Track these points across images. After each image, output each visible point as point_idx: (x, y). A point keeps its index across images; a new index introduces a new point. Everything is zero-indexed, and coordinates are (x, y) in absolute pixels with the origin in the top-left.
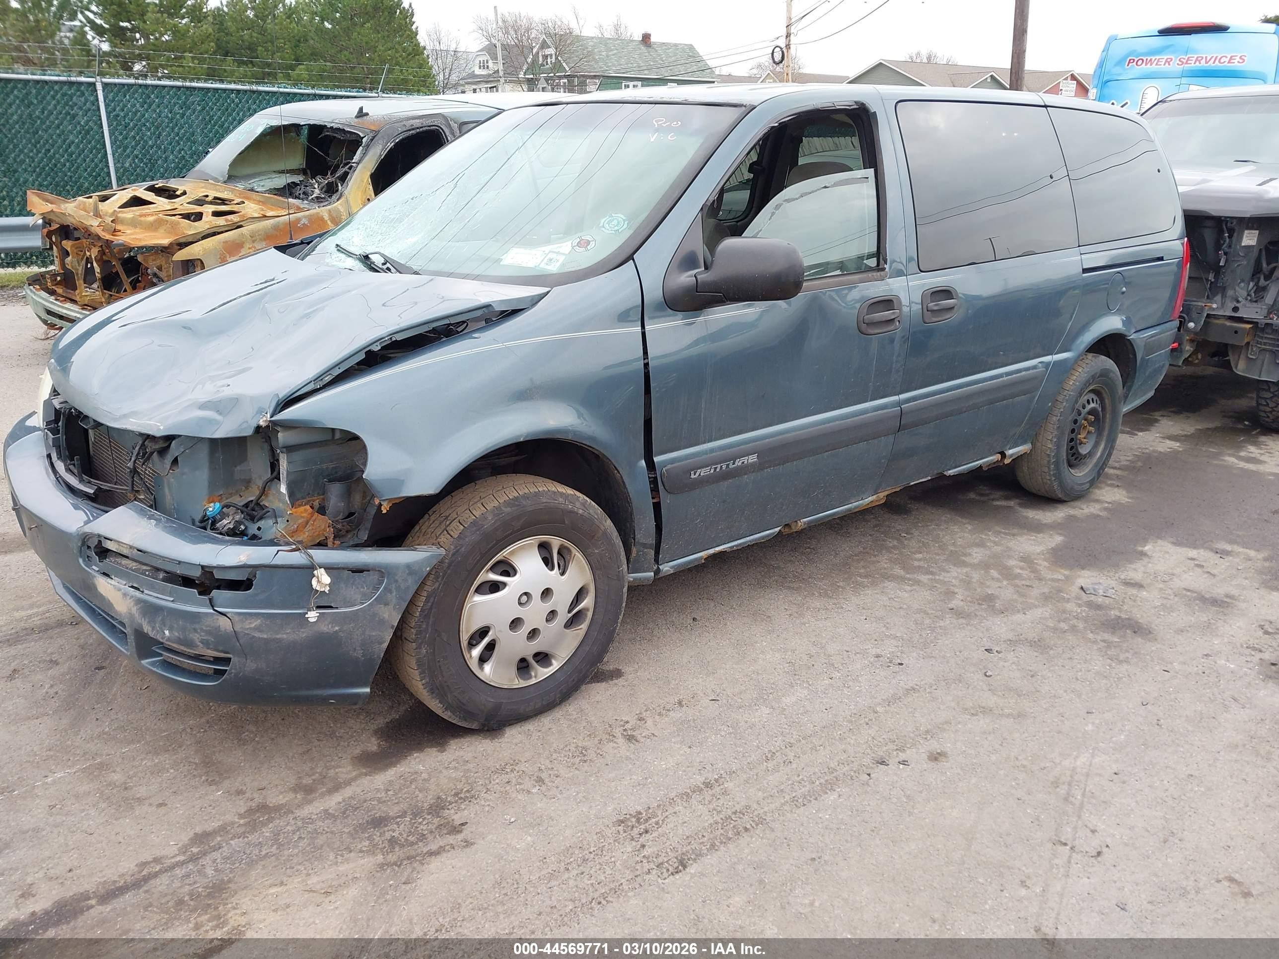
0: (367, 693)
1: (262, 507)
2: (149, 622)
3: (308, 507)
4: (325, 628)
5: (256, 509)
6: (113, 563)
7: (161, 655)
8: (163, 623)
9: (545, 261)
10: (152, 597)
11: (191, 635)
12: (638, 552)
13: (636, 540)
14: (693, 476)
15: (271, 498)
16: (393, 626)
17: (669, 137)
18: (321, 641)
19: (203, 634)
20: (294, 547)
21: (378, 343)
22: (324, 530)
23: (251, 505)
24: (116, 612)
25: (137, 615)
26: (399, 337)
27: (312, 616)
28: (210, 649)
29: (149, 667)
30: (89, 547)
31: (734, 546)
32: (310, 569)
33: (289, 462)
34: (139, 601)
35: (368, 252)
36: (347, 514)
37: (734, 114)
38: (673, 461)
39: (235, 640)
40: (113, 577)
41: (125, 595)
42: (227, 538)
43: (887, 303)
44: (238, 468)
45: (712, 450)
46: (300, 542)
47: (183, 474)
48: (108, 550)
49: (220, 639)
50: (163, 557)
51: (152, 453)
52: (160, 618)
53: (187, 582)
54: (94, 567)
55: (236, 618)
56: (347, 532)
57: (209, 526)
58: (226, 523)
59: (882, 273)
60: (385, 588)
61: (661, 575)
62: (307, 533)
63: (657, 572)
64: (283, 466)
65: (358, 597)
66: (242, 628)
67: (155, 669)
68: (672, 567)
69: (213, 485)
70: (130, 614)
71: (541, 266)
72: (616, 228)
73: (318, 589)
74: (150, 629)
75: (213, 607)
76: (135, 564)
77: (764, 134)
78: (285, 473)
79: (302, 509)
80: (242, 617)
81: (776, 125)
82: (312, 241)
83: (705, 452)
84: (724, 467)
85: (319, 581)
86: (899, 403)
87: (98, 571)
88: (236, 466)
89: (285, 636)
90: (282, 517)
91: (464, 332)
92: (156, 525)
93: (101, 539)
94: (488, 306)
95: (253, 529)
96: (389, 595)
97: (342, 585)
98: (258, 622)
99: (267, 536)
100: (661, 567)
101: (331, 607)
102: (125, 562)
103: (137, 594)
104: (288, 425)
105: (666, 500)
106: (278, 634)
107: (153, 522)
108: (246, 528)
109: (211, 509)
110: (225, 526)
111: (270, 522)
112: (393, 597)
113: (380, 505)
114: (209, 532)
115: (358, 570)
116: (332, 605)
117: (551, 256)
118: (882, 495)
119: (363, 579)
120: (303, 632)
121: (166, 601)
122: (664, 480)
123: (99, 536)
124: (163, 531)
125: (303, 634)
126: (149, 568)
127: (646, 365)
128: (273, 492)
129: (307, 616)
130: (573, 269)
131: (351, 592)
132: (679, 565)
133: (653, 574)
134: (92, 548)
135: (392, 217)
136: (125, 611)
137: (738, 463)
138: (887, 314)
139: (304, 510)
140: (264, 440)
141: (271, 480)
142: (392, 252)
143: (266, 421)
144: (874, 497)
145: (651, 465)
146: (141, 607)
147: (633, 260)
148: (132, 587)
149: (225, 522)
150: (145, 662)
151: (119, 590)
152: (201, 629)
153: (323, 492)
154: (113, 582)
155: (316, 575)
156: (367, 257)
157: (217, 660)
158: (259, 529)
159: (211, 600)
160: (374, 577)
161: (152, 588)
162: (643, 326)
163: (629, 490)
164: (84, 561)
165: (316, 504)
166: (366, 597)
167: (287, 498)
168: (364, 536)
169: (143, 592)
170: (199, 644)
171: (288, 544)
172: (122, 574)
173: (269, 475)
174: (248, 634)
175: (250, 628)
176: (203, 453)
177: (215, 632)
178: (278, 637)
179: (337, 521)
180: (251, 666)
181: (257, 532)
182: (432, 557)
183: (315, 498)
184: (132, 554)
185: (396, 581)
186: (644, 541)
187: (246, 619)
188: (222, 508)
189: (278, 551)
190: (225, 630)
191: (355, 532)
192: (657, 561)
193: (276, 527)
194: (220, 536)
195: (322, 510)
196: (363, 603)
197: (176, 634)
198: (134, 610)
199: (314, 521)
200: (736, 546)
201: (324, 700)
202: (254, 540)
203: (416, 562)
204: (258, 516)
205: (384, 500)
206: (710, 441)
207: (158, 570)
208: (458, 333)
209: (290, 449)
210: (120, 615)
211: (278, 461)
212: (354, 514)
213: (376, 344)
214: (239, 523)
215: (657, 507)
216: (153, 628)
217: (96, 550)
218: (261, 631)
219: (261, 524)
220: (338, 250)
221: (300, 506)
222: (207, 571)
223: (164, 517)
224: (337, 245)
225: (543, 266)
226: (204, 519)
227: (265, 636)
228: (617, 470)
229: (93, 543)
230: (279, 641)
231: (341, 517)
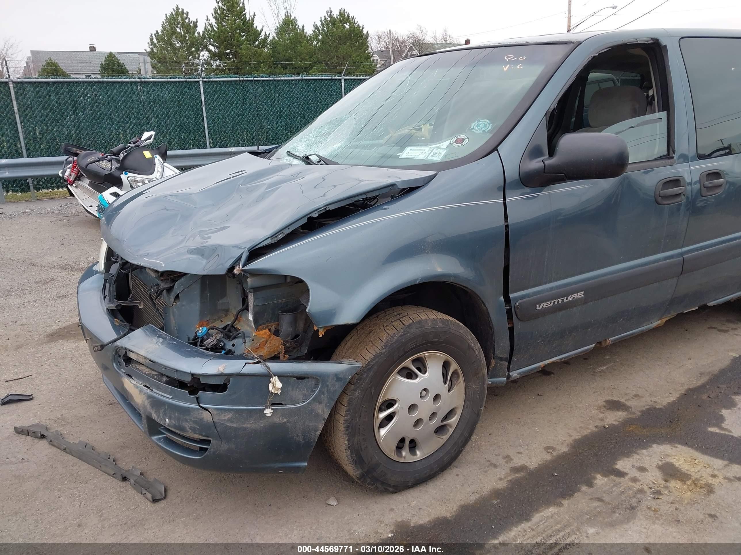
0: (305, 466)
1: (237, 330)
2: (156, 412)
3: (267, 331)
4: (277, 420)
5: (232, 330)
6: (134, 368)
7: (164, 434)
8: (165, 414)
9: (432, 154)
10: (158, 394)
11: (183, 424)
12: (496, 363)
13: (496, 355)
14: (538, 308)
15: (242, 323)
16: (325, 418)
17: (518, 67)
18: (273, 428)
19: (191, 423)
20: (257, 360)
21: (316, 212)
22: (278, 347)
23: (228, 328)
24: (135, 402)
25: (148, 406)
26: (331, 208)
27: (268, 412)
28: (197, 434)
29: (156, 442)
30: (120, 356)
31: (562, 358)
32: (267, 377)
33: (255, 299)
34: (149, 397)
35: (308, 154)
36: (294, 336)
37: (565, 49)
38: (523, 297)
39: (214, 428)
40: (134, 378)
41: (141, 391)
42: (211, 353)
43: (676, 182)
44: (220, 302)
45: (551, 289)
46: (260, 357)
47: (183, 306)
48: (131, 359)
49: (203, 426)
50: (166, 366)
51: (162, 291)
52: (163, 410)
53: (182, 385)
54: (122, 370)
55: (215, 413)
56: (294, 348)
57: (199, 344)
58: (210, 342)
59: (672, 160)
60: (319, 391)
61: (511, 379)
62: (266, 349)
63: (508, 377)
64: (251, 301)
65: (301, 397)
66: (218, 419)
67: (160, 444)
68: (519, 374)
69: (202, 314)
70: (144, 405)
71: (428, 158)
72: (483, 129)
73: (273, 391)
74: (156, 417)
75: (199, 404)
76: (148, 370)
77: (588, 62)
78: (252, 306)
79: (263, 332)
80: (219, 411)
81: (597, 55)
82: (272, 151)
83: (547, 290)
84: (560, 302)
85: (273, 386)
86: (682, 254)
87: (124, 373)
88: (218, 300)
89: (249, 425)
90: (249, 337)
91: (375, 205)
92: (163, 342)
93: (127, 351)
94: (393, 185)
95: (229, 346)
96: (322, 396)
97: (290, 388)
98: (229, 416)
99: (238, 353)
100: (510, 373)
101: (281, 404)
102: (141, 368)
103: (149, 391)
104: (255, 273)
105: (518, 326)
106: (244, 424)
107: (161, 340)
108: (225, 344)
109: (200, 332)
110: (210, 343)
111: (240, 340)
112: (324, 398)
113: (318, 330)
114: (199, 348)
115: (301, 377)
116: (283, 403)
117: (435, 150)
118: (664, 320)
119: (304, 384)
120: (262, 423)
121: (167, 398)
122: (518, 310)
123: (126, 349)
124: (167, 347)
125: (261, 424)
126: (156, 373)
127: (507, 226)
128: (243, 318)
129: (265, 412)
130: (453, 159)
131: (296, 394)
132: (524, 372)
133: (506, 379)
134: (122, 356)
135: (323, 132)
136: (141, 403)
137: (570, 298)
138: (676, 190)
139: (265, 333)
140: (238, 282)
141: (242, 310)
142: (324, 153)
143: (239, 270)
144: (660, 321)
145: (507, 300)
146: (150, 402)
147: (497, 151)
148: (145, 386)
149: (209, 340)
150: (154, 438)
151: (137, 387)
152: (191, 419)
153: (277, 319)
154: (133, 382)
155: (272, 381)
156: (307, 158)
157: (201, 441)
158: (233, 345)
159: (197, 399)
160: (311, 383)
161: (158, 388)
162: (504, 199)
163: (492, 319)
164: (117, 365)
165: (273, 328)
166: (306, 397)
167: (253, 324)
168: (305, 351)
169: (152, 390)
170: (189, 430)
171: (253, 358)
172: (140, 377)
173: (241, 307)
174: (223, 424)
175: (225, 420)
176: (196, 290)
177: (200, 422)
178: (244, 426)
179: (287, 341)
180: (224, 446)
181: (232, 348)
182: (353, 368)
183: (273, 324)
184: (146, 363)
185: (327, 386)
186: (501, 356)
187: (222, 413)
188: (209, 330)
189: (246, 363)
190: (207, 421)
191: (299, 348)
192: (509, 370)
193: (245, 345)
194: (206, 352)
195: (277, 333)
196: (304, 402)
197: (174, 422)
198: (147, 403)
199: (271, 340)
200: (564, 358)
201: (276, 470)
202: (229, 355)
203: (342, 372)
204: (232, 337)
205: (321, 328)
206: (550, 282)
207: (162, 375)
208: (372, 206)
209: (255, 290)
210: (138, 405)
211: (247, 297)
212: (299, 335)
213: (315, 212)
214: (219, 341)
215: (511, 330)
216: (158, 417)
217: (124, 358)
218: (232, 422)
219: (235, 341)
220: (288, 155)
221: (261, 330)
222: (195, 377)
223: (168, 336)
224: (288, 151)
225: (429, 157)
226: (196, 338)
227: (235, 425)
228: (484, 303)
229: (122, 353)
230: (245, 429)
231: (289, 338)
